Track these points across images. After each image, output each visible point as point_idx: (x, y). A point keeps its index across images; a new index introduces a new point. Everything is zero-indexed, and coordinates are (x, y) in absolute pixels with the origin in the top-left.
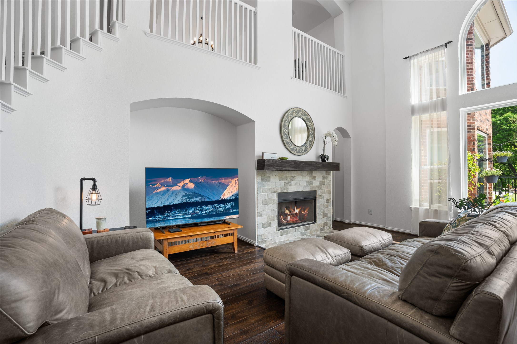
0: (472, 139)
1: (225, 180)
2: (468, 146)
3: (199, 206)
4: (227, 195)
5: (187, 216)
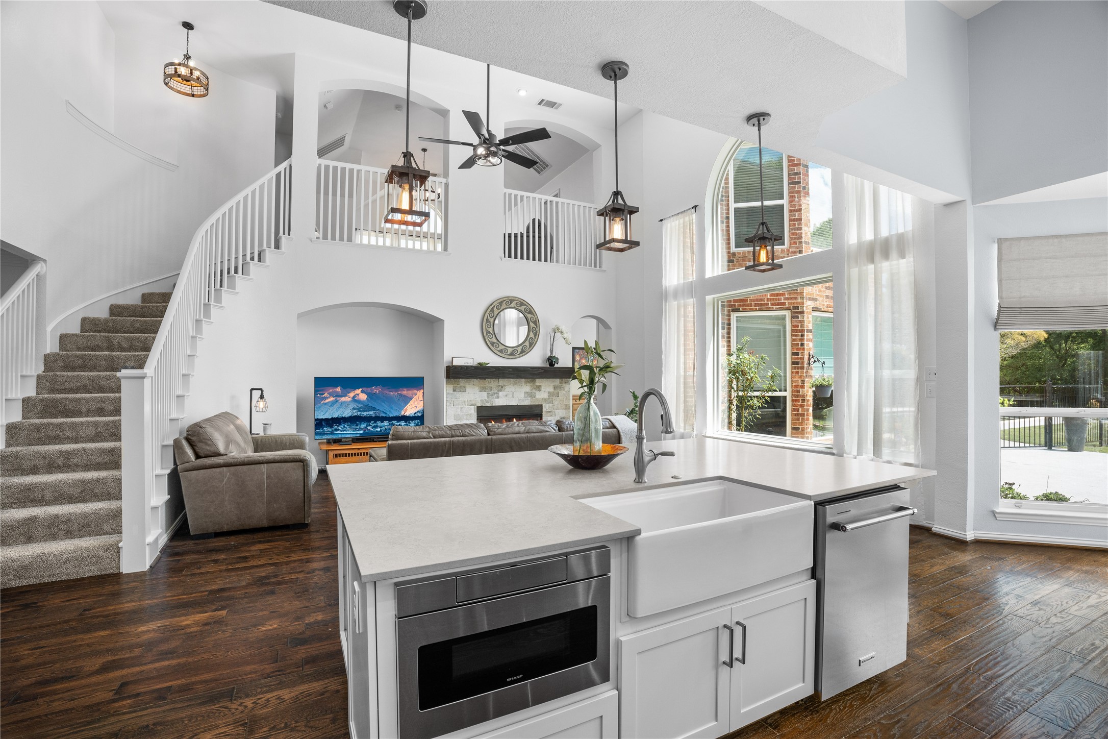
0: (799, 328)
1: (407, 391)
2: (793, 340)
3: (372, 422)
4: (410, 410)
5: (358, 432)
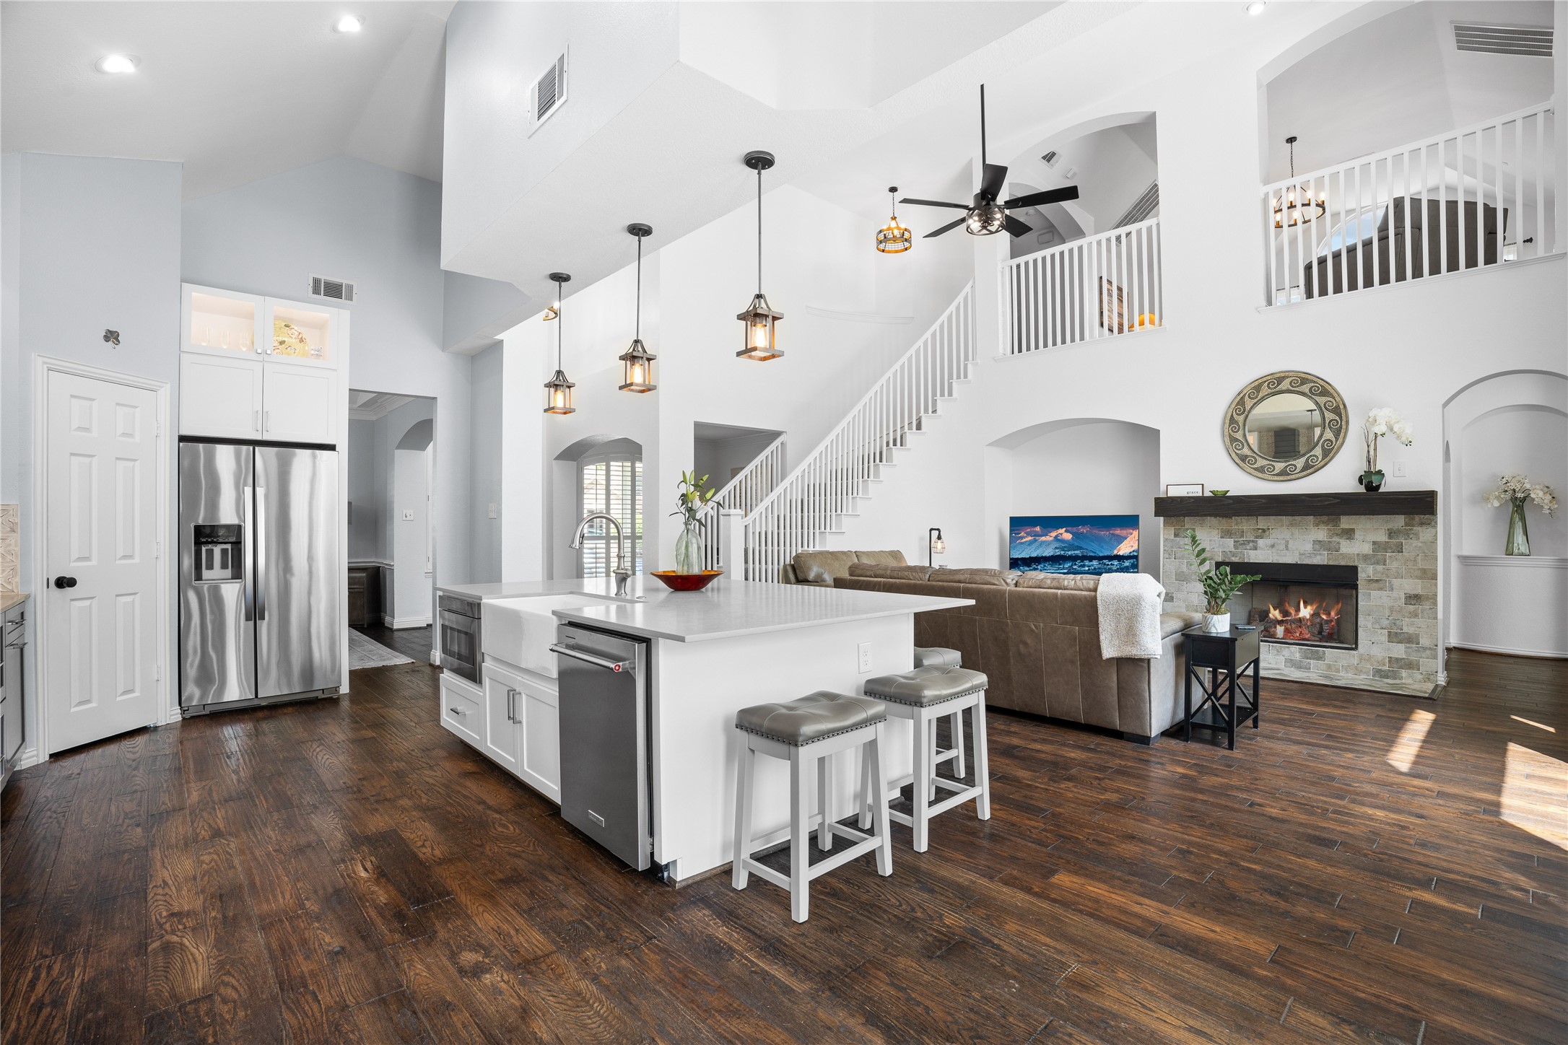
1: (1122, 530)
4: (1123, 551)
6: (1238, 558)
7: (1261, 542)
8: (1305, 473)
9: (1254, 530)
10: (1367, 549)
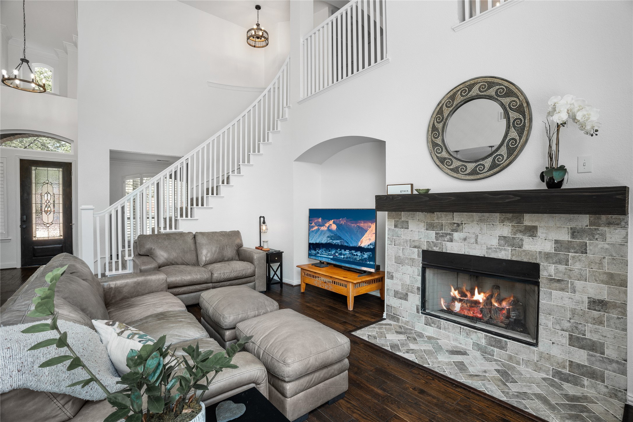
1: (364, 223)
3: (339, 249)
4: (365, 242)
6: (438, 248)
7: (456, 235)
8: (491, 172)
9: (451, 224)
10: (549, 247)
